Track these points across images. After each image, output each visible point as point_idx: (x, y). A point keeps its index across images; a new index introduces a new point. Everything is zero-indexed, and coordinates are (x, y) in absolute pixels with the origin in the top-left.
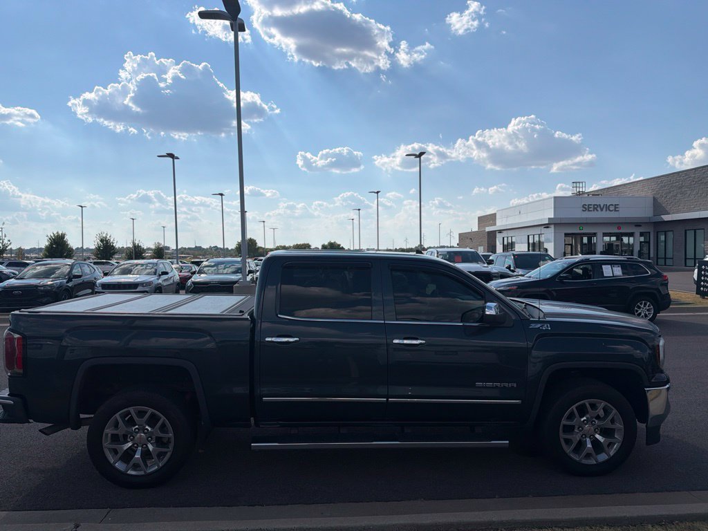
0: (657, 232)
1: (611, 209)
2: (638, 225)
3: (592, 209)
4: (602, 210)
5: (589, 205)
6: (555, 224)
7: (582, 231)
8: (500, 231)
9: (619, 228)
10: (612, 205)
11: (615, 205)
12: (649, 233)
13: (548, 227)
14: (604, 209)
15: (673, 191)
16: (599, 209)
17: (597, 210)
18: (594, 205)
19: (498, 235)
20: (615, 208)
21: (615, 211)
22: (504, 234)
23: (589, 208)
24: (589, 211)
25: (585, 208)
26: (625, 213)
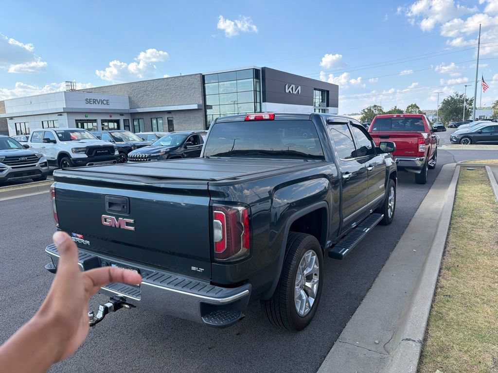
0: (133, 120)
1: (105, 103)
2: (122, 114)
3: (92, 102)
4: (99, 103)
5: (90, 99)
6: (67, 112)
7: (87, 118)
8: (11, 118)
9: (111, 116)
10: (105, 100)
11: (107, 100)
12: (128, 120)
13: (61, 115)
14: (100, 103)
15: (141, 93)
16: (96, 102)
17: (96, 104)
18: (93, 100)
19: (9, 121)
20: (107, 102)
21: (107, 104)
22: (16, 120)
23: (90, 101)
24: (90, 103)
25: (88, 101)
26: (113, 106)
